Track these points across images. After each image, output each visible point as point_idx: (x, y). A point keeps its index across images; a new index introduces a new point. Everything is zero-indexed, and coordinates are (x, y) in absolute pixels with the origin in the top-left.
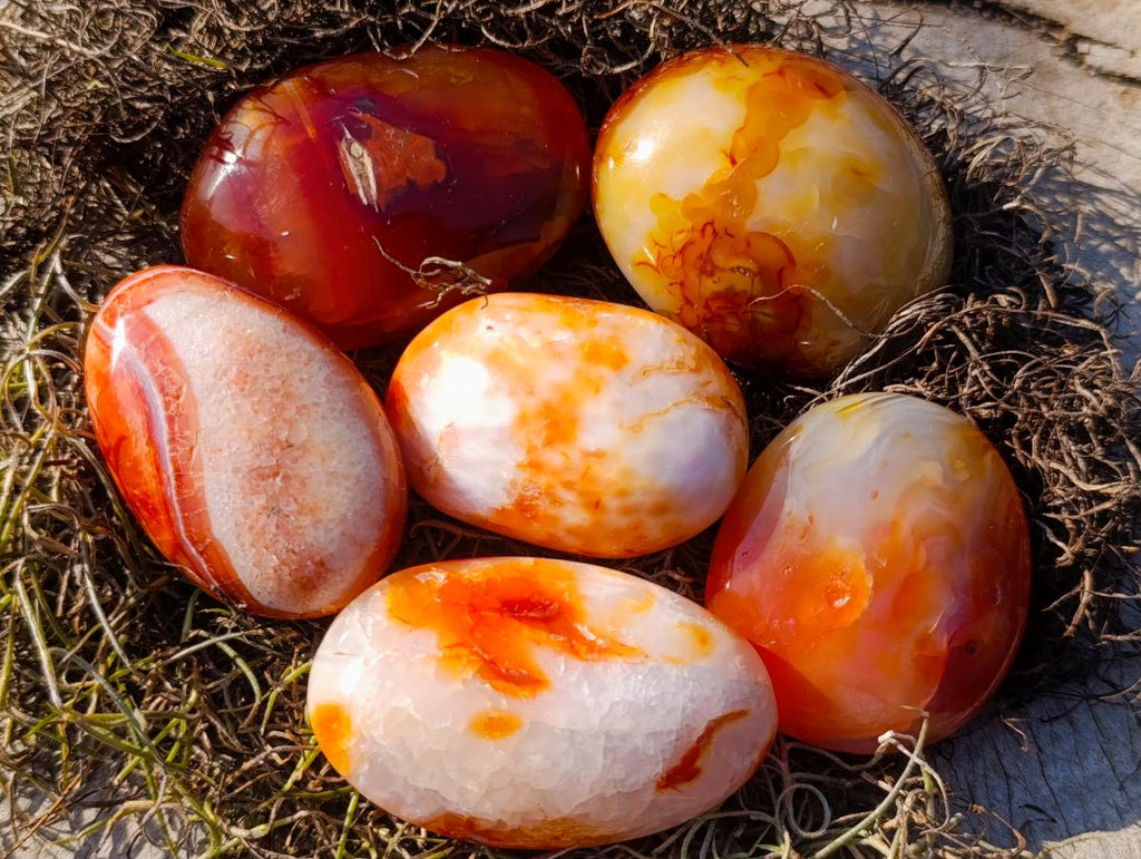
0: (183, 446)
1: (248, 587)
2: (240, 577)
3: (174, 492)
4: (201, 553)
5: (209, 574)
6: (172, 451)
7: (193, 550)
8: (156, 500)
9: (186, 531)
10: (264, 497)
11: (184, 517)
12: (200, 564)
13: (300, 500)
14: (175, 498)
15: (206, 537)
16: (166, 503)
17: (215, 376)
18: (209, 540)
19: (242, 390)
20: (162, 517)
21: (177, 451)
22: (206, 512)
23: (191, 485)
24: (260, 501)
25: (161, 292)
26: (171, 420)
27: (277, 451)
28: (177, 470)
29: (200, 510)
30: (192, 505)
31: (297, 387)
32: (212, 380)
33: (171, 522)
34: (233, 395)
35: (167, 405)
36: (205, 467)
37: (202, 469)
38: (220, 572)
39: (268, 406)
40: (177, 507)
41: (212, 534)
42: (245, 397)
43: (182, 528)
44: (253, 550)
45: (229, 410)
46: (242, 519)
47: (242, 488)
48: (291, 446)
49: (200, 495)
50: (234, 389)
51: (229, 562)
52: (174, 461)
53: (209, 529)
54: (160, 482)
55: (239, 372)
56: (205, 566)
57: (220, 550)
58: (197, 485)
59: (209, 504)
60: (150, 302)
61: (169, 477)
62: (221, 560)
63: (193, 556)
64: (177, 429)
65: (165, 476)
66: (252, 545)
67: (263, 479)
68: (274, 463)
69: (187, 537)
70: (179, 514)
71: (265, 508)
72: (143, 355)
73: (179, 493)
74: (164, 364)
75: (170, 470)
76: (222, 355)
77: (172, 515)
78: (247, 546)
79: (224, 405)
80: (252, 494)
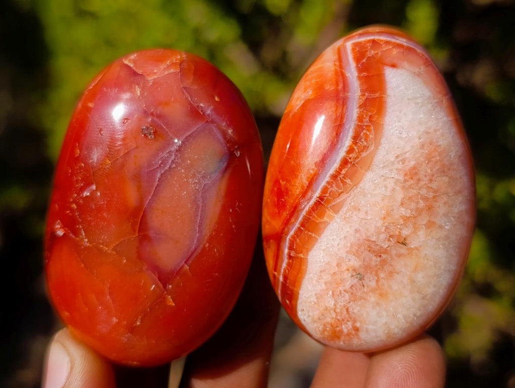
0: (338, 187)
1: (299, 301)
2: (301, 292)
3: (307, 208)
4: (290, 257)
5: (282, 271)
6: (328, 183)
7: (286, 251)
8: (290, 201)
9: (293, 237)
10: (361, 263)
11: (299, 229)
12: (282, 261)
13: (380, 283)
14: (304, 213)
15: (301, 252)
16: (295, 209)
17: (397, 157)
18: (301, 255)
19: (405, 181)
20: (285, 214)
21: (332, 186)
22: (316, 240)
23: (321, 215)
24: (355, 263)
25: (406, 64)
26: (345, 162)
27: (393, 241)
28: (321, 198)
29: (313, 235)
30: (311, 227)
31: (439, 206)
32: (392, 159)
33: (287, 223)
34: (397, 180)
35: (351, 150)
36: (341, 213)
37: (337, 212)
38: (291, 278)
39: (413, 206)
40: (300, 219)
41: (307, 254)
42: (403, 188)
43: (292, 233)
44: (324, 286)
45: (386, 187)
46: (334, 264)
47: (352, 246)
48: (405, 244)
49: (322, 226)
50: (401, 178)
51: (302, 278)
52: (325, 190)
53: (308, 250)
54: (304, 194)
55: (414, 168)
56: (284, 265)
57: (303, 267)
58: (325, 219)
59: (323, 236)
60: (393, 66)
61: (311, 198)
62: (298, 274)
63: (283, 252)
64: (343, 172)
65: (309, 194)
66: (326, 283)
67: (369, 251)
68: (386, 246)
69: (290, 240)
70: (297, 225)
71: (354, 270)
72: (362, 102)
73: (309, 213)
74: (370, 121)
75: (317, 194)
76: (412, 147)
77: (293, 220)
78: (323, 281)
79: (385, 183)
80: (354, 255)
